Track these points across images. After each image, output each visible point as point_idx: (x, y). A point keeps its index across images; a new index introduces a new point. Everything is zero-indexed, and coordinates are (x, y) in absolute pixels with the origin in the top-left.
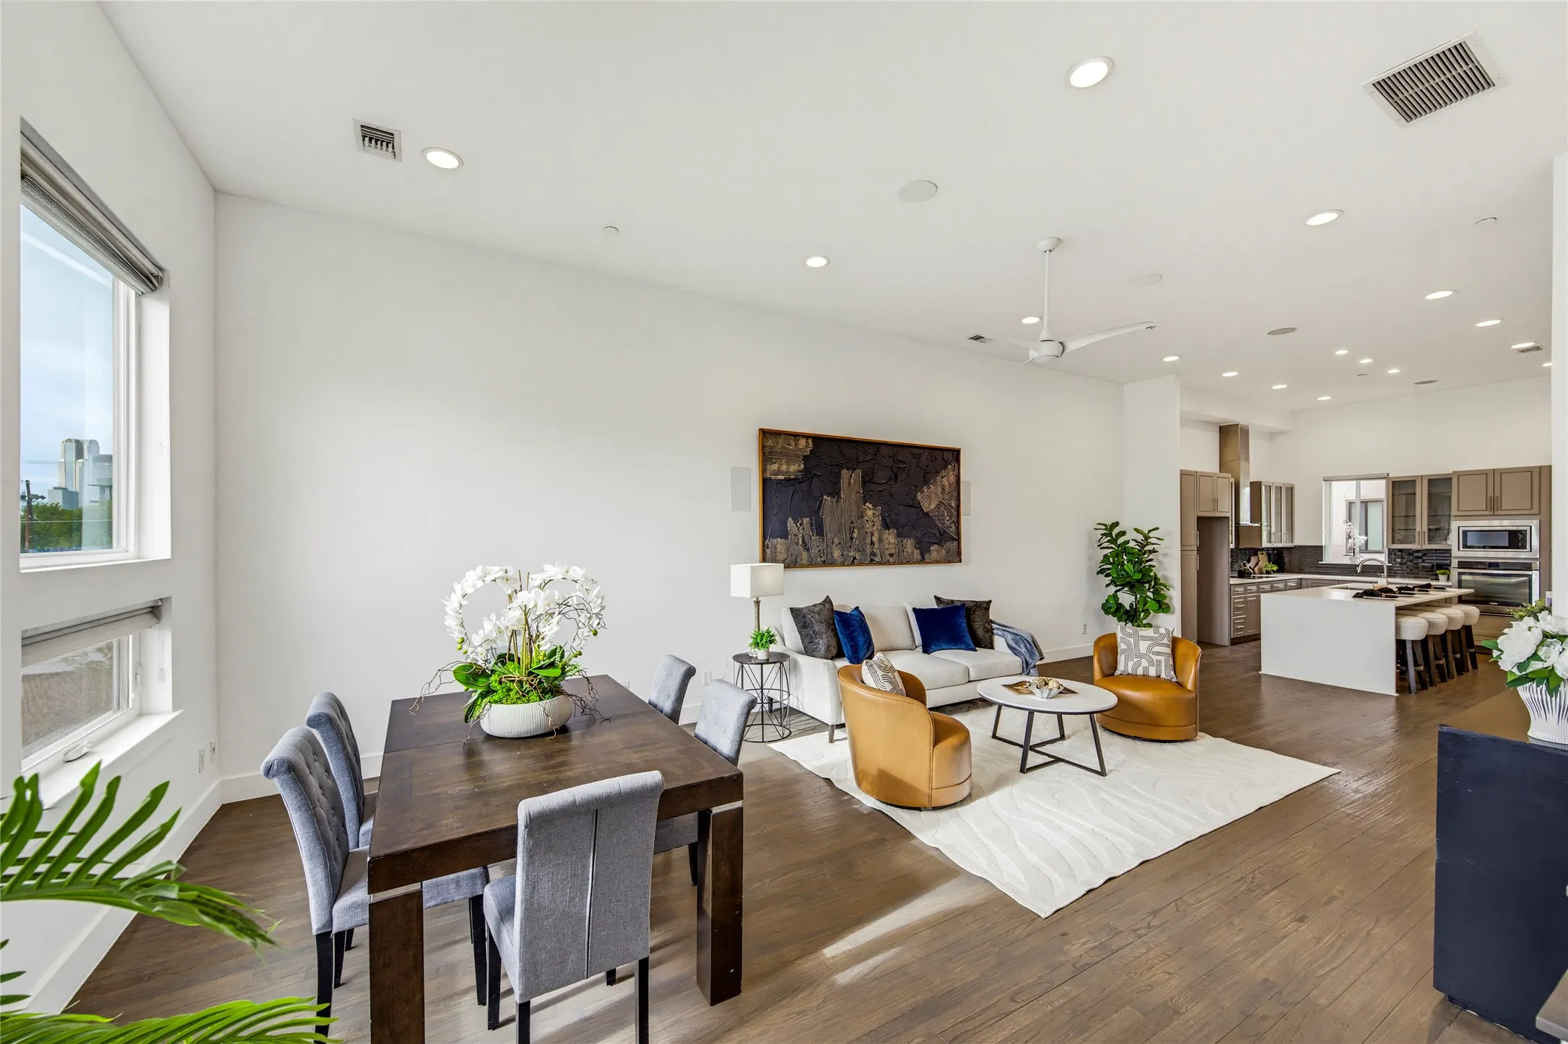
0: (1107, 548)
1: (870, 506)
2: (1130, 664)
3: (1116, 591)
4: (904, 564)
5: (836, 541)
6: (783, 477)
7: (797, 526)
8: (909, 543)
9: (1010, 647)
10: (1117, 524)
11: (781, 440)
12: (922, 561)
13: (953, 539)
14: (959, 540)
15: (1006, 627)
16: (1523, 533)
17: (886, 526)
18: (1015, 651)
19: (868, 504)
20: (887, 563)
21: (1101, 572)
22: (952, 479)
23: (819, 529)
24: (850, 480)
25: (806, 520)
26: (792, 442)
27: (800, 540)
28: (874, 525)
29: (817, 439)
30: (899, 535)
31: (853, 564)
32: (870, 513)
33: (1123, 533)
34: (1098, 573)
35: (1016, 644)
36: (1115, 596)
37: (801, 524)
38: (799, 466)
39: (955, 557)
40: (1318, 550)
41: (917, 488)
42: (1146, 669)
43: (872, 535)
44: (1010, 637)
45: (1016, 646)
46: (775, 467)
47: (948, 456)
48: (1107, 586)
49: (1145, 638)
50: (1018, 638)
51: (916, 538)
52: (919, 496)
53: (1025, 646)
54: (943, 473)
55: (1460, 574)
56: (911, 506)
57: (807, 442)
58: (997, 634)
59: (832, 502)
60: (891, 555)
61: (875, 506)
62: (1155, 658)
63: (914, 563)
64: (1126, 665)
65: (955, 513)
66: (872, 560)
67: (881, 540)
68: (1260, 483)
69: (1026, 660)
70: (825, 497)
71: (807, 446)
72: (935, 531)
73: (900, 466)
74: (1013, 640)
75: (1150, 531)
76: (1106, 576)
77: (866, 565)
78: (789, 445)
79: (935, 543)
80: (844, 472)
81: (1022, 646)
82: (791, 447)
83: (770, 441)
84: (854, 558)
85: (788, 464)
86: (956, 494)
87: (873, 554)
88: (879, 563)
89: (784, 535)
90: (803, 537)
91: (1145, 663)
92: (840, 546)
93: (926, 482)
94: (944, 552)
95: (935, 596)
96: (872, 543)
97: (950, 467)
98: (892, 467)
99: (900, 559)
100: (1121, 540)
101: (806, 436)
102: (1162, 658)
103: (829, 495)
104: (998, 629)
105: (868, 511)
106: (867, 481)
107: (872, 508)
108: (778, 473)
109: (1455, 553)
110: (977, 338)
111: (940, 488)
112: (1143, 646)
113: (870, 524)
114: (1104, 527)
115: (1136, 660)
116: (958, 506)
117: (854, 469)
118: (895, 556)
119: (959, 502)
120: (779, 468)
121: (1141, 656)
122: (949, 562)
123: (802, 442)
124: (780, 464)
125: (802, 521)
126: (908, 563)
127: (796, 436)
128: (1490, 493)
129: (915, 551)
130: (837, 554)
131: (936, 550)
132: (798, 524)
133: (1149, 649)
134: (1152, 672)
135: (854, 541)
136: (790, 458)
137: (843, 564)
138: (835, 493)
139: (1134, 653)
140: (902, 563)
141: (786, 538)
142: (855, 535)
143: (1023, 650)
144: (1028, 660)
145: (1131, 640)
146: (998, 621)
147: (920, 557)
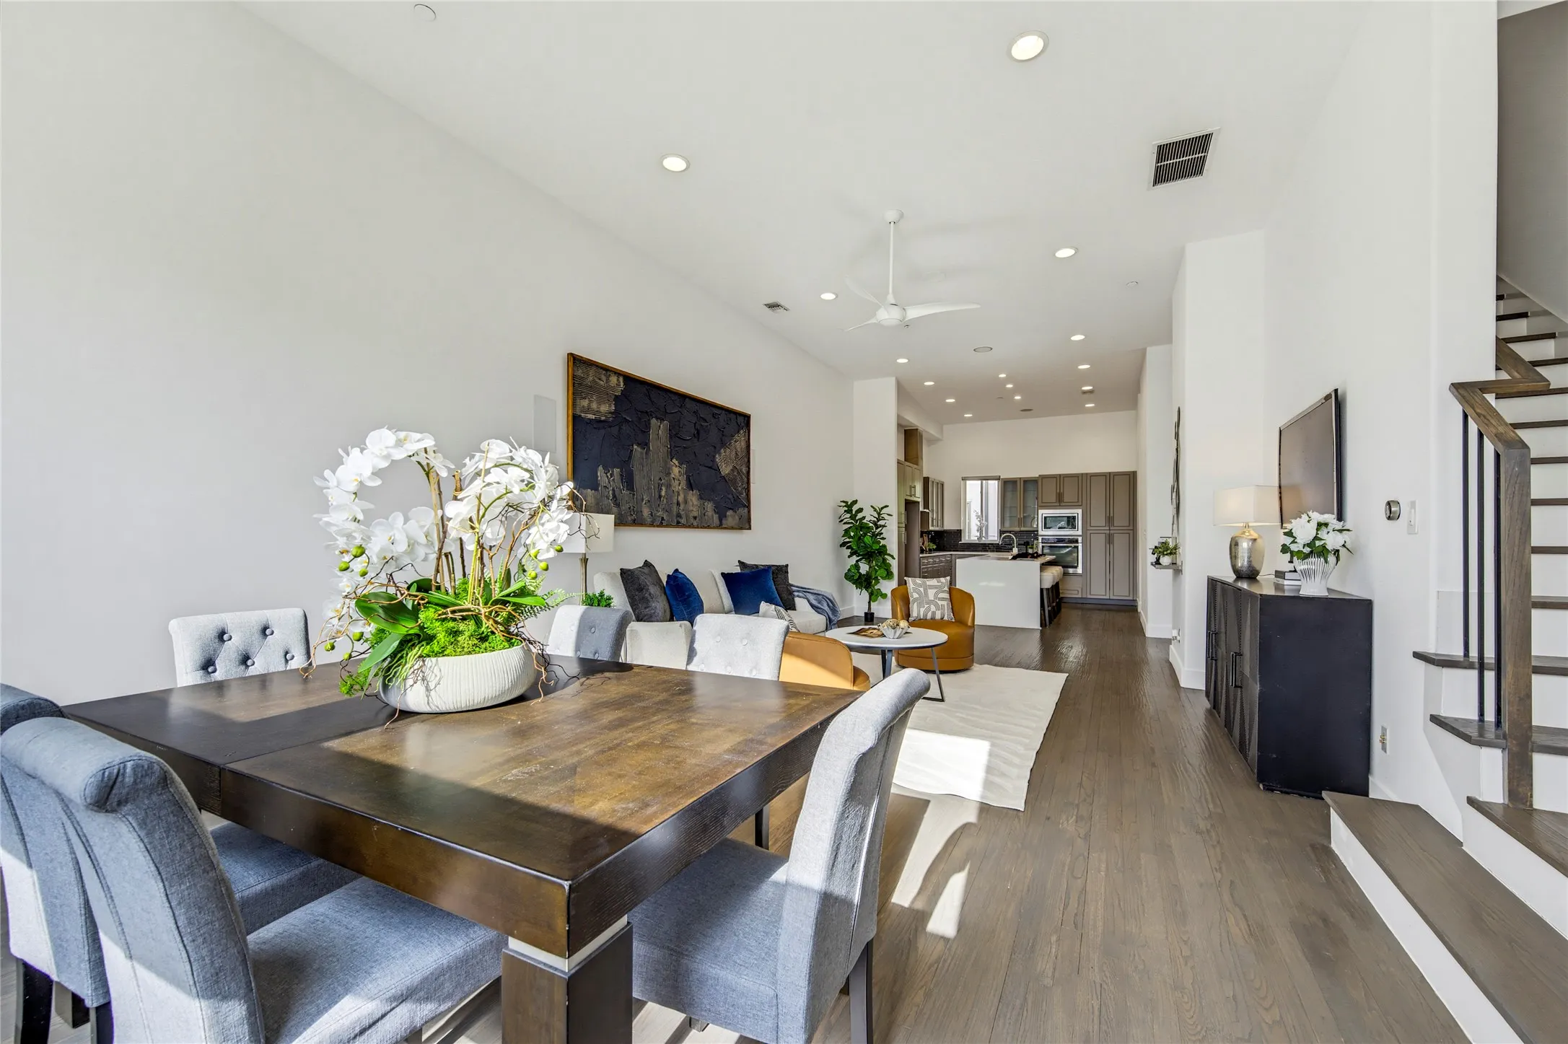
0: (849, 523)
1: (676, 462)
2: (922, 610)
3: (857, 561)
4: (705, 528)
5: (646, 498)
6: (593, 417)
7: (608, 477)
8: (709, 506)
9: (812, 606)
10: (855, 502)
11: (592, 372)
12: (720, 526)
13: (745, 506)
14: (748, 507)
15: (805, 588)
16: (1074, 518)
17: (690, 486)
18: (819, 610)
19: (674, 460)
20: (691, 526)
21: (843, 545)
22: (743, 444)
23: (628, 481)
24: (659, 430)
25: (616, 471)
26: (604, 378)
27: (611, 492)
28: (680, 484)
29: (629, 380)
30: (701, 498)
31: (661, 525)
32: (676, 471)
33: (860, 510)
34: (841, 546)
35: (819, 603)
36: (857, 566)
37: (612, 475)
38: (610, 406)
39: (745, 524)
40: (958, 533)
41: (716, 450)
42: (934, 613)
43: (679, 495)
44: (811, 597)
45: (819, 605)
46: (585, 403)
47: (740, 419)
48: (849, 557)
49: (932, 587)
50: (820, 597)
51: (715, 502)
52: (718, 458)
53: (828, 605)
54: (736, 437)
55: (1043, 547)
56: (710, 468)
57: (618, 380)
58: (798, 596)
59: (642, 453)
60: (695, 518)
61: (681, 463)
62: (940, 603)
63: (714, 528)
64: (919, 611)
65: (746, 479)
66: (678, 522)
67: (686, 502)
68: (928, 478)
69: (829, 618)
70: (635, 447)
71: (618, 385)
72: (730, 496)
73: (703, 424)
74: (816, 600)
75: (882, 508)
76: (847, 548)
77: (674, 527)
78: (600, 379)
79: (731, 509)
80: (654, 421)
81: (825, 604)
82: (602, 383)
83: (580, 371)
84: (663, 519)
85: (599, 404)
86: (746, 460)
87: (679, 516)
88: (684, 526)
89: (595, 487)
90: (613, 490)
91: (933, 609)
92: (648, 504)
93: (724, 444)
94: (737, 517)
95: (739, 561)
96: (678, 504)
97: (742, 432)
98: (695, 424)
99: (699, 523)
100: (860, 516)
101: (618, 373)
102: (945, 603)
103: (639, 444)
104: (798, 591)
105: (674, 468)
106: (674, 434)
107: (677, 464)
108: (588, 410)
109: (1041, 532)
110: (773, 306)
111: (734, 453)
112: (931, 593)
113: (677, 482)
114: (845, 504)
115: (926, 606)
116: (748, 472)
117: (662, 420)
118: (698, 519)
119: (749, 468)
120: (589, 405)
121: (930, 602)
122: (741, 528)
123: (614, 379)
124: (591, 401)
125: (613, 472)
126: (709, 527)
127: (607, 370)
128: (1058, 491)
129: (715, 515)
130: (646, 512)
131: (731, 515)
132: (609, 474)
133: (936, 596)
134: (938, 616)
135: (662, 499)
136: (602, 394)
137: (652, 525)
138: (644, 445)
139: (923, 600)
140: (703, 527)
141: (596, 489)
142: (663, 493)
143: (826, 608)
144: (831, 616)
145: (922, 589)
146: (796, 584)
147: (718, 523)
